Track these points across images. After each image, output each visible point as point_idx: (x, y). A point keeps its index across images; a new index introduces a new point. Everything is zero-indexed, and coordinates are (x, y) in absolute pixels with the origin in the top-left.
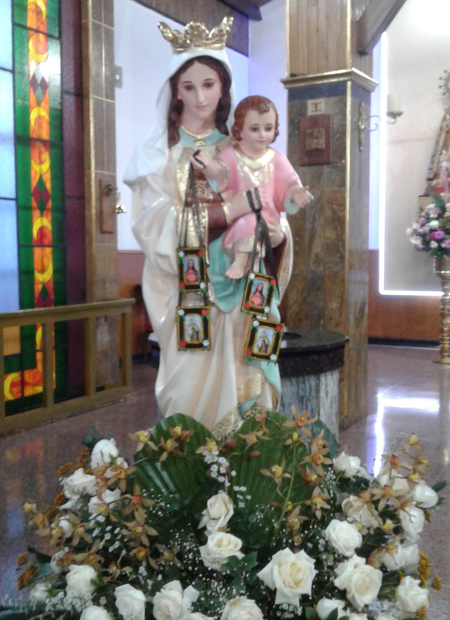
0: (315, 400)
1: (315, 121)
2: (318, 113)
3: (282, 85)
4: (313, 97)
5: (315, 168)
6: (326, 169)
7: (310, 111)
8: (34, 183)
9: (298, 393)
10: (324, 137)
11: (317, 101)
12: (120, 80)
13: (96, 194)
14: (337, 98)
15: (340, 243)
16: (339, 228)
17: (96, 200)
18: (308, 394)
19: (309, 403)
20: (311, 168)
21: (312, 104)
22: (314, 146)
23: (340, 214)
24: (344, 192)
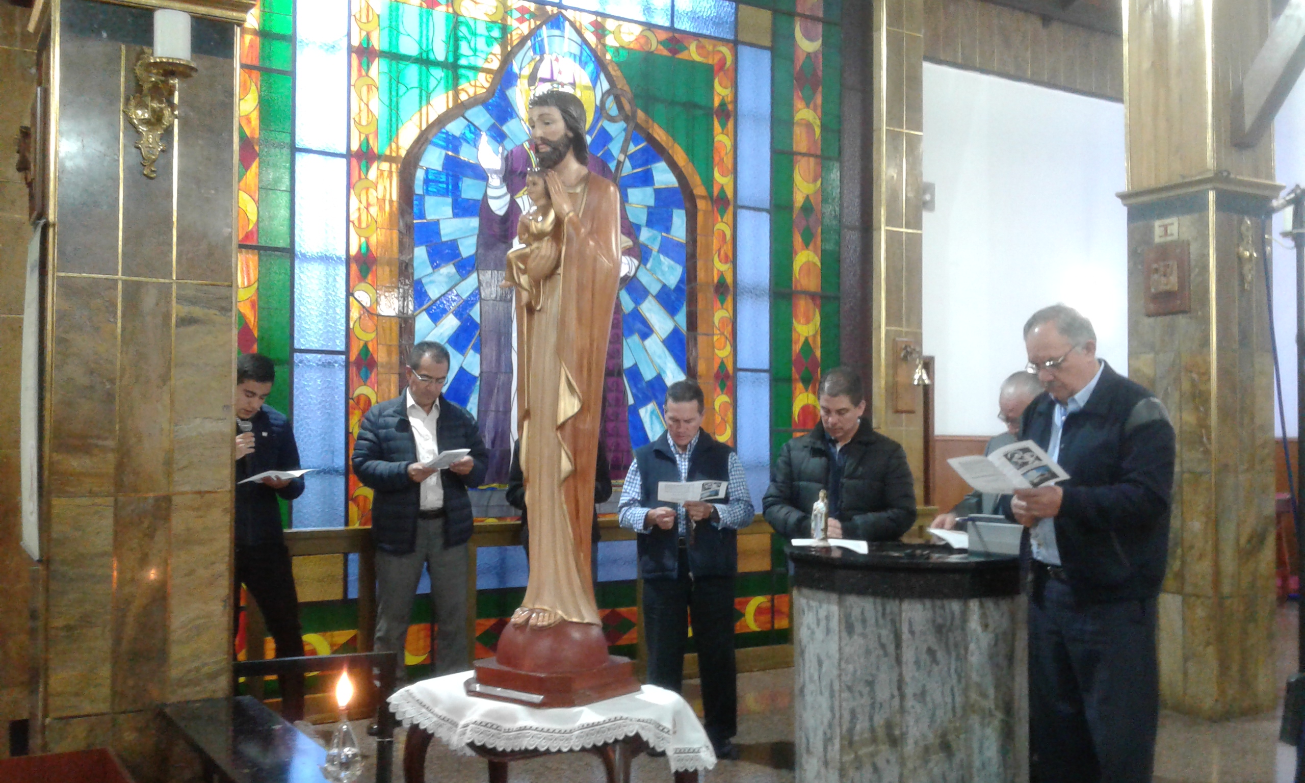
0: (959, 631)
1: (1164, 252)
2: (1169, 239)
3: (1119, 201)
4: (1161, 216)
5: (1168, 318)
6: (1182, 321)
7: (1158, 236)
8: (797, 347)
9: (934, 621)
10: (1175, 273)
11: (1167, 221)
12: (932, 201)
13: (886, 359)
14: (1196, 216)
15: (1203, 431)
16: (1202, 409)
17: (887, 366)
18: (948, 623)
19: (950, 634)
20: (1160, 319)
21: (1160, 226)
22: (1162, 288)
23: (1203, 387)
24: (1209, 354)
